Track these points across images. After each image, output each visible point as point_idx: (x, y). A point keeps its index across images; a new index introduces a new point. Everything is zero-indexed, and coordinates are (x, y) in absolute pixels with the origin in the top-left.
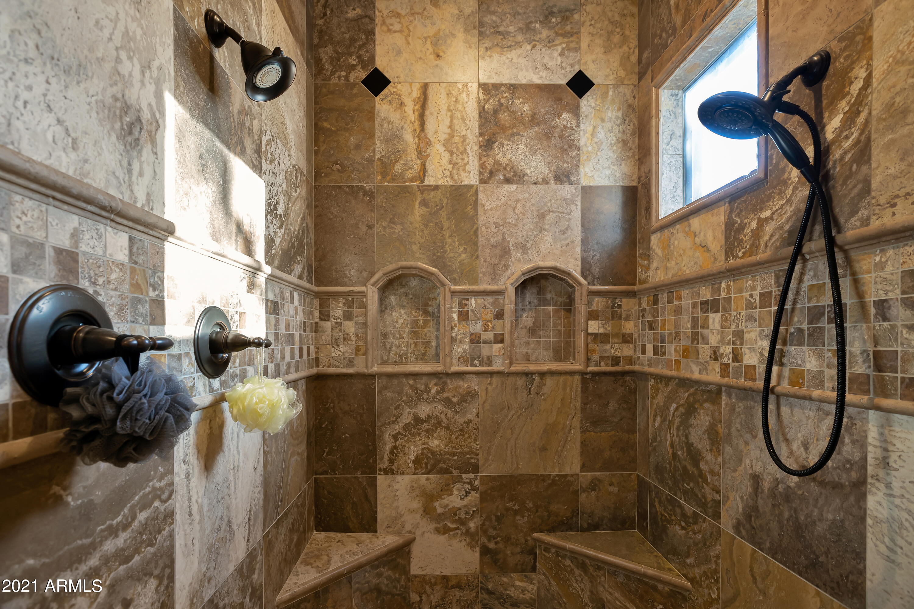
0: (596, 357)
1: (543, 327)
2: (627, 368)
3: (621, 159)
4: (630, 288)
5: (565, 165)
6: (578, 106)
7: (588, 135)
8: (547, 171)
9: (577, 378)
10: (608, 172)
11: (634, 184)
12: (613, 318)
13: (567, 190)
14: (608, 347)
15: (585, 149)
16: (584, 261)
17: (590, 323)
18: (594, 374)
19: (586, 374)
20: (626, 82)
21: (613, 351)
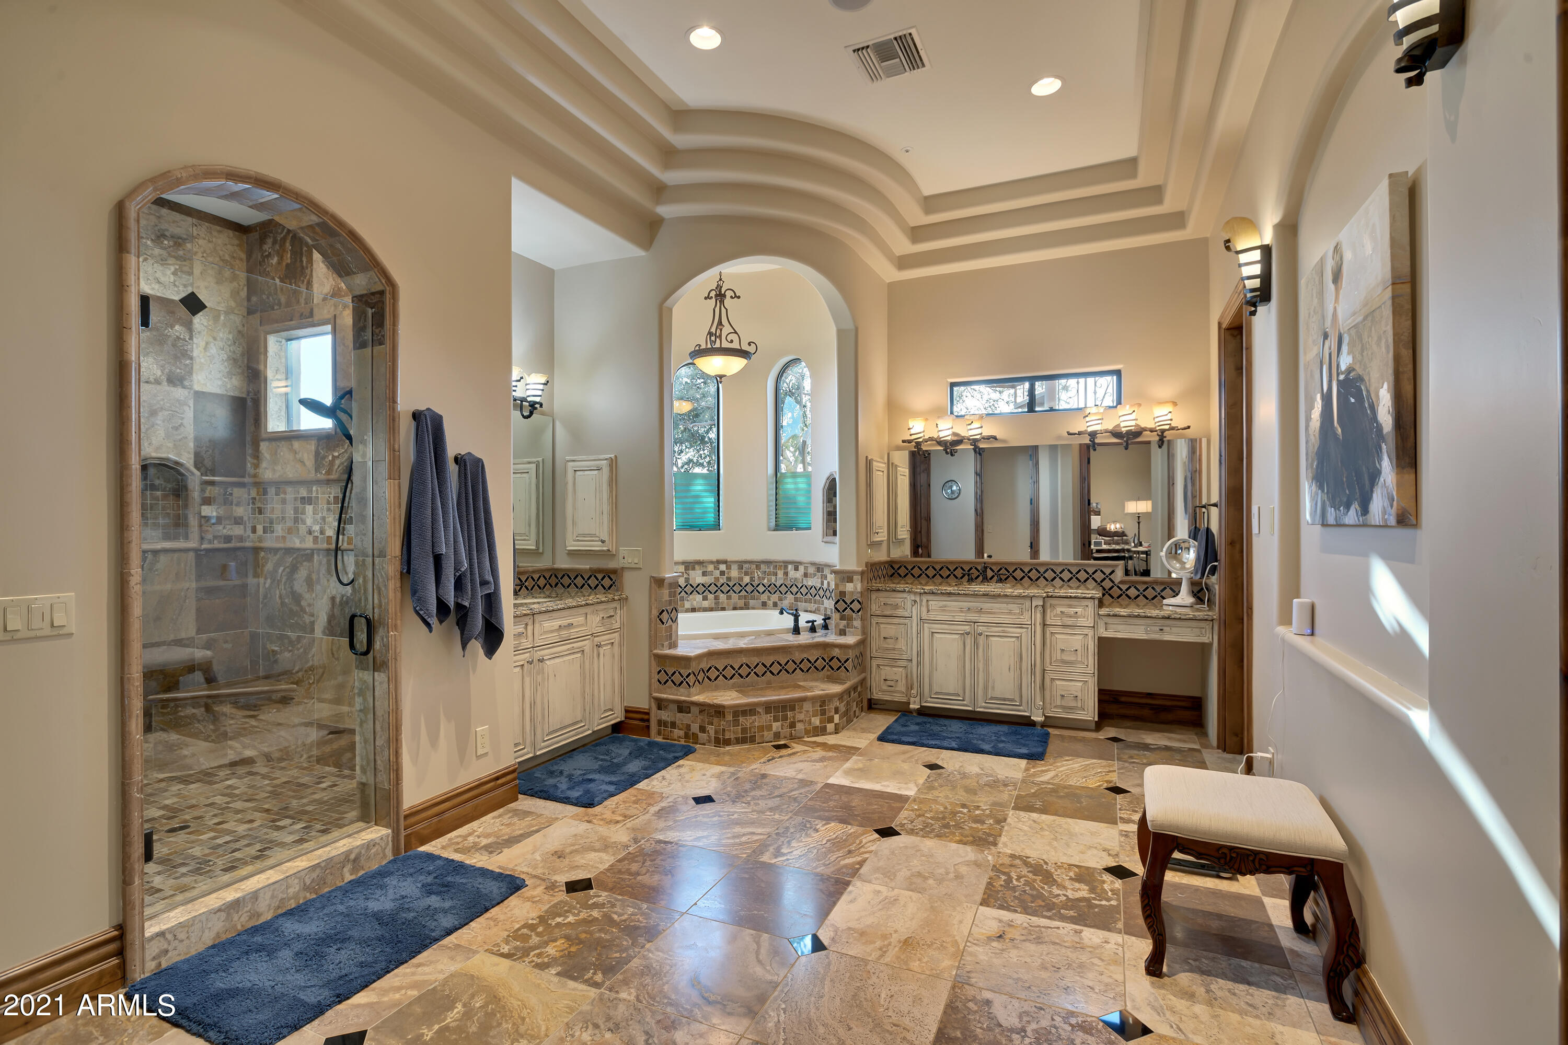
0: (210, 536)
1: (151, 509)
2: (239, 545)
3: (230, 374)
4: (241, 480)
5: (178, 371)
6: (191, 322)
7: (201, 349)
8: (159, 373)
9: (191, 555)
10: (220, 383)
11: (244, 396)
12: (225, 504)
13: (179, 393)
14: (221, 527)
15: (198, 360)
16: (197, 455)
17: (203, 507)
18: (207, 550)
19: (201, 550)
20: (236, 312)
21: (225, 531)
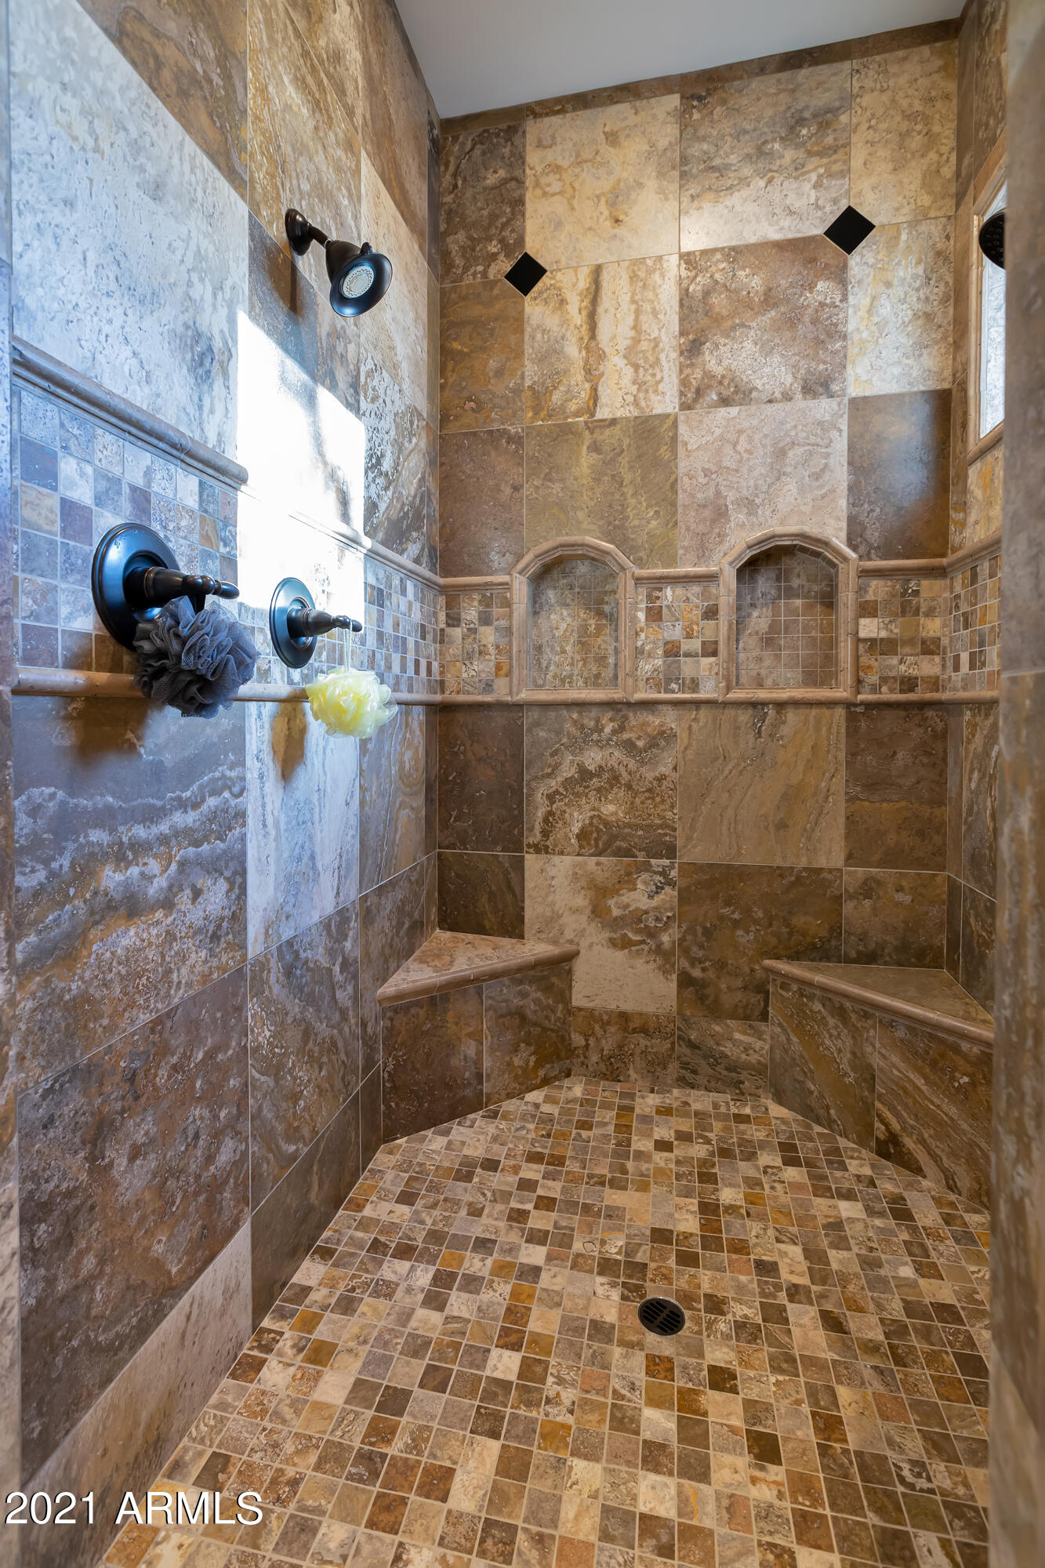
0: (873, 679)
1: (786, 632)
2: (929, 696)
3: (920, 346)
4: (936, 561)
5: (821, 367)
6: (845, 267)
7: (862, 313)
8: (789, 379)
9: (840, 712)
10: (896, 371)
11: (946, 386)
12: (904, 613)
13: (824, 408)
14: (895, 661)
15: (856, 337)
16: (852, 520)
17: (863, 621)
18: (869, 706)
19: (856, 705)
20: (932, 214)
21: (903, 668)
